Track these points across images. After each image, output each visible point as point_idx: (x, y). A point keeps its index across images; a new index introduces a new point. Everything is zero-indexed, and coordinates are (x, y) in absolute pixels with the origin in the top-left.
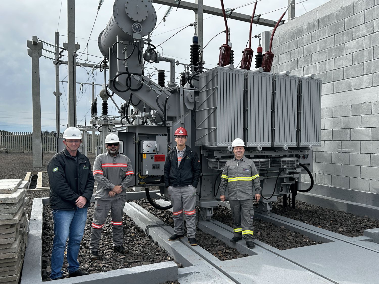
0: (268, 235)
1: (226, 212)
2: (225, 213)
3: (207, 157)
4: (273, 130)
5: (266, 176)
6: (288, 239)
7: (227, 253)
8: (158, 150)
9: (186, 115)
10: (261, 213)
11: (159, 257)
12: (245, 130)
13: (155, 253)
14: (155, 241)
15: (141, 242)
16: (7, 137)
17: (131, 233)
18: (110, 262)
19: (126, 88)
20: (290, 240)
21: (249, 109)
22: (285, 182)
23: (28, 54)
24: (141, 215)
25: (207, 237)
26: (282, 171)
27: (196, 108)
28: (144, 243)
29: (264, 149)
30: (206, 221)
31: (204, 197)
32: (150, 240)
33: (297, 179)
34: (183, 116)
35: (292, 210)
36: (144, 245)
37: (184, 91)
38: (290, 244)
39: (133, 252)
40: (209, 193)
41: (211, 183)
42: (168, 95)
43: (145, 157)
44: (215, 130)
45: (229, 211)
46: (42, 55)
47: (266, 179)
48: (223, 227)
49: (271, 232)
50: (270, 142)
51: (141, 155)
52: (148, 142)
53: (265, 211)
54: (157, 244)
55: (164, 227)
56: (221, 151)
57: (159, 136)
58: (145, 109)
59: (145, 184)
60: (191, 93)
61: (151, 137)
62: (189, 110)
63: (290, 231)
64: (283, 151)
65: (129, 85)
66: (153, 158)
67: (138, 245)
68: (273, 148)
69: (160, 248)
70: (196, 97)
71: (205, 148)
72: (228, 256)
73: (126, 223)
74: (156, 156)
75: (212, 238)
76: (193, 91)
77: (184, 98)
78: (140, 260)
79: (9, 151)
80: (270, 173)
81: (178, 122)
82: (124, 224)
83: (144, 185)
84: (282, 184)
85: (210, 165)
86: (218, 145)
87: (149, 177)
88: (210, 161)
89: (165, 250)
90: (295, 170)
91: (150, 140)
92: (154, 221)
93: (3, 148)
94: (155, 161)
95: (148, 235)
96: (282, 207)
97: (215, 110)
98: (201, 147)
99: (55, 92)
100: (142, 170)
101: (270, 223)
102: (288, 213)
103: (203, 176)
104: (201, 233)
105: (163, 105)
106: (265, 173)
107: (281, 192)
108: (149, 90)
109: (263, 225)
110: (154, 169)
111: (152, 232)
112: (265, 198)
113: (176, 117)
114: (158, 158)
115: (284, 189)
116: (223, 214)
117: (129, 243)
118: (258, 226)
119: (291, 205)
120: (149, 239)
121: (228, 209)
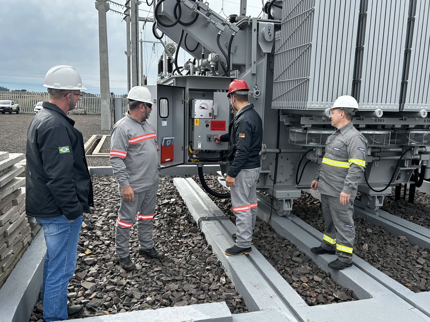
0: (380, 250)
1: (311, 201)
2: (309, 203)
3: (289, 126)
4: (404, 84)
5: (377, 156)
6: (418, 263)
7: (316, 282)
8: (215, 114)
9: (258, 62)
10: (364, 209)
11: (210, 275)
12: (356, 83)
13: (206, 265)
14: (210, 243)
15: (189, 241)
16: (85, 99)
17: (179, 225)
18: (139, 277)
19: (174, 21)
20: (421, 267)
21: (365, 46)
22: (405, 165)
23: (96, 8)
24: (196, 199)
25: (284, 244)
26: (408, 150)
27: (276, 49)
28: (193, 243)
29: (387, 114)
30: (281, 216)
31: (280, 182)
32: (202, 239)
33: (426, 162)
34: (255, 63)
35: (409, 206)
36: (193, 247)
37: (258, 24)
38: (424, 274)
39: (175, 259)
40: (288, 177)
41: (291, 163)
42: (234, 31)
43: (198, 123)
44: (306, 81)
45: (314, 201)
46: (109, 9)
47: (377, 161)
48: (308, 230)
49: (385, 244)
50: (398, 104)
51: (192, 120)
52: (203, 101)
53: (371, 208)
54: (210, 249)
55: (223, 221)
56: (312, 116)
57: (218, 93)
58: (203, 55)
59: (198, 162)
60: (269, 26)
61: (208, 94)
62: (265, 54)
63: (417, 247)
64: (417, 119)
65: (178, 15)
66: (208, 125)
67: (185, 246)
68: (400, 114)
69: (214, 255)
70: (276, 33)
71: (285, 112)
72: (318, 288)
73: (175, 209)
74: (212, 122)
75: (290, 247)
76: (273, 24)
77: (258, 35)
78: (182, 279)
79: (87, 112)
80: (384, 152)
81: (247, 72)
82: (174, 210)
83: (196, 163)
84: (402, 169)
85: (293, 138)
86: (308, 106)
87: (203, 152)
88: (292, 132)
89: (219, 262)
90: (424, 149)
91: (205, 99)
92: (211, 209)
93: (82, 110)
94: (211, 130)
95: (201, 231)
96: (392, 199)
97: (308, 48)
98: (279, 110)
99: (126, 51)
100: (193, 143)
101: (380, 227)
102: (404, 211)
103: (280, 153)
104: (275, 236)
105: (226, 46)
106: (376, 152)
107: (397, 180)
108: (207, 24)
109: (370, 231)
110: (210, 141)
111: (206, 227)
112: (373, 188)
113: (244, 66)
114: (216, 125)
115: (402, 177)
116: (306, 204)
117: (173, 242)
118: (362, 231)
119: (407, 197)
120: (200, 238)
121: (312, 197)
